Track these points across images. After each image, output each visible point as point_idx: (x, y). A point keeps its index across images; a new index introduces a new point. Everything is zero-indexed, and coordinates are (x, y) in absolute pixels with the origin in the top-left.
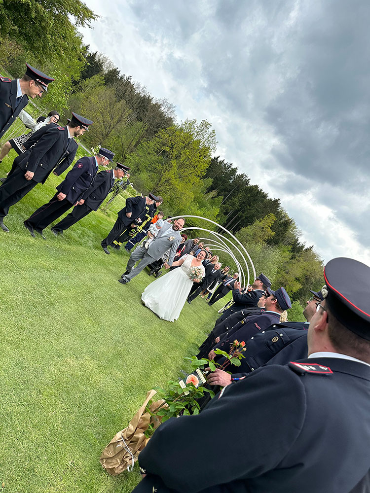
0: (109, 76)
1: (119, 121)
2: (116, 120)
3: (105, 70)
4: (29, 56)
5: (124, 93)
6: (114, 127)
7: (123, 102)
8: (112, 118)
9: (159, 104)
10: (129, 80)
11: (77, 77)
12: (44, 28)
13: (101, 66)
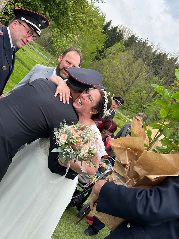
0: (129, 41)
1: (137, 77)
2: (134, 76)
3: (125, 37)
4: (56, 31)
5: (141, 53)
6: (133, 83)
7: (140, 60)
8: (131, 76)
9: (175, 58)
10: (146, 42)
11: (101, 47)
12: (66, 9)
13: (122, 35)
